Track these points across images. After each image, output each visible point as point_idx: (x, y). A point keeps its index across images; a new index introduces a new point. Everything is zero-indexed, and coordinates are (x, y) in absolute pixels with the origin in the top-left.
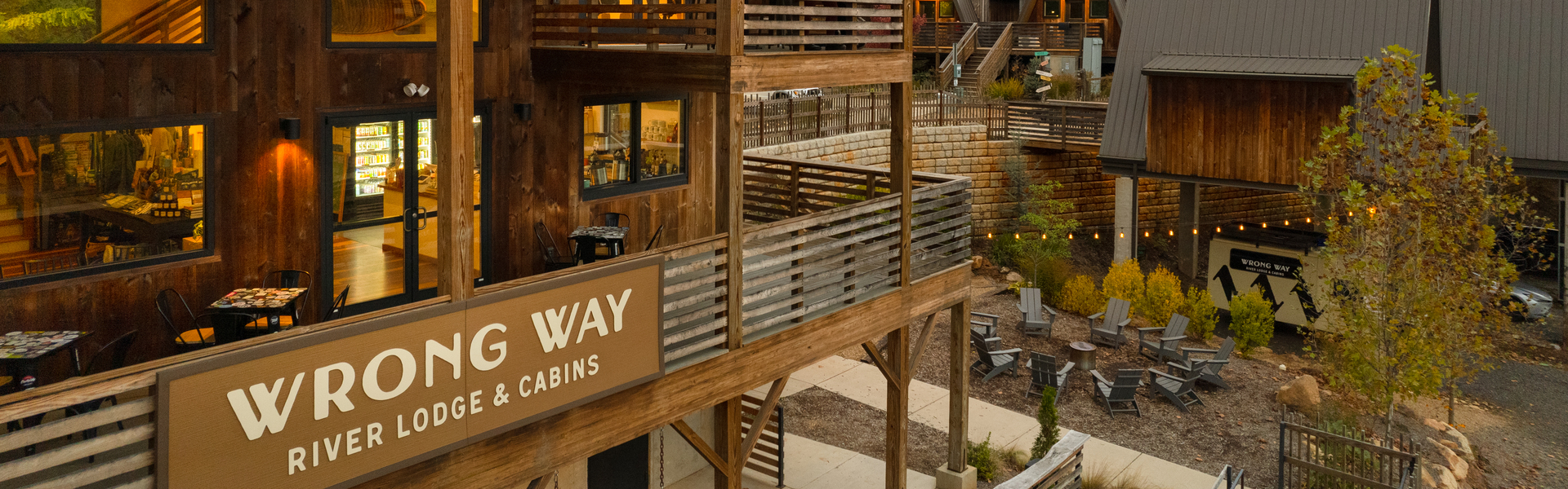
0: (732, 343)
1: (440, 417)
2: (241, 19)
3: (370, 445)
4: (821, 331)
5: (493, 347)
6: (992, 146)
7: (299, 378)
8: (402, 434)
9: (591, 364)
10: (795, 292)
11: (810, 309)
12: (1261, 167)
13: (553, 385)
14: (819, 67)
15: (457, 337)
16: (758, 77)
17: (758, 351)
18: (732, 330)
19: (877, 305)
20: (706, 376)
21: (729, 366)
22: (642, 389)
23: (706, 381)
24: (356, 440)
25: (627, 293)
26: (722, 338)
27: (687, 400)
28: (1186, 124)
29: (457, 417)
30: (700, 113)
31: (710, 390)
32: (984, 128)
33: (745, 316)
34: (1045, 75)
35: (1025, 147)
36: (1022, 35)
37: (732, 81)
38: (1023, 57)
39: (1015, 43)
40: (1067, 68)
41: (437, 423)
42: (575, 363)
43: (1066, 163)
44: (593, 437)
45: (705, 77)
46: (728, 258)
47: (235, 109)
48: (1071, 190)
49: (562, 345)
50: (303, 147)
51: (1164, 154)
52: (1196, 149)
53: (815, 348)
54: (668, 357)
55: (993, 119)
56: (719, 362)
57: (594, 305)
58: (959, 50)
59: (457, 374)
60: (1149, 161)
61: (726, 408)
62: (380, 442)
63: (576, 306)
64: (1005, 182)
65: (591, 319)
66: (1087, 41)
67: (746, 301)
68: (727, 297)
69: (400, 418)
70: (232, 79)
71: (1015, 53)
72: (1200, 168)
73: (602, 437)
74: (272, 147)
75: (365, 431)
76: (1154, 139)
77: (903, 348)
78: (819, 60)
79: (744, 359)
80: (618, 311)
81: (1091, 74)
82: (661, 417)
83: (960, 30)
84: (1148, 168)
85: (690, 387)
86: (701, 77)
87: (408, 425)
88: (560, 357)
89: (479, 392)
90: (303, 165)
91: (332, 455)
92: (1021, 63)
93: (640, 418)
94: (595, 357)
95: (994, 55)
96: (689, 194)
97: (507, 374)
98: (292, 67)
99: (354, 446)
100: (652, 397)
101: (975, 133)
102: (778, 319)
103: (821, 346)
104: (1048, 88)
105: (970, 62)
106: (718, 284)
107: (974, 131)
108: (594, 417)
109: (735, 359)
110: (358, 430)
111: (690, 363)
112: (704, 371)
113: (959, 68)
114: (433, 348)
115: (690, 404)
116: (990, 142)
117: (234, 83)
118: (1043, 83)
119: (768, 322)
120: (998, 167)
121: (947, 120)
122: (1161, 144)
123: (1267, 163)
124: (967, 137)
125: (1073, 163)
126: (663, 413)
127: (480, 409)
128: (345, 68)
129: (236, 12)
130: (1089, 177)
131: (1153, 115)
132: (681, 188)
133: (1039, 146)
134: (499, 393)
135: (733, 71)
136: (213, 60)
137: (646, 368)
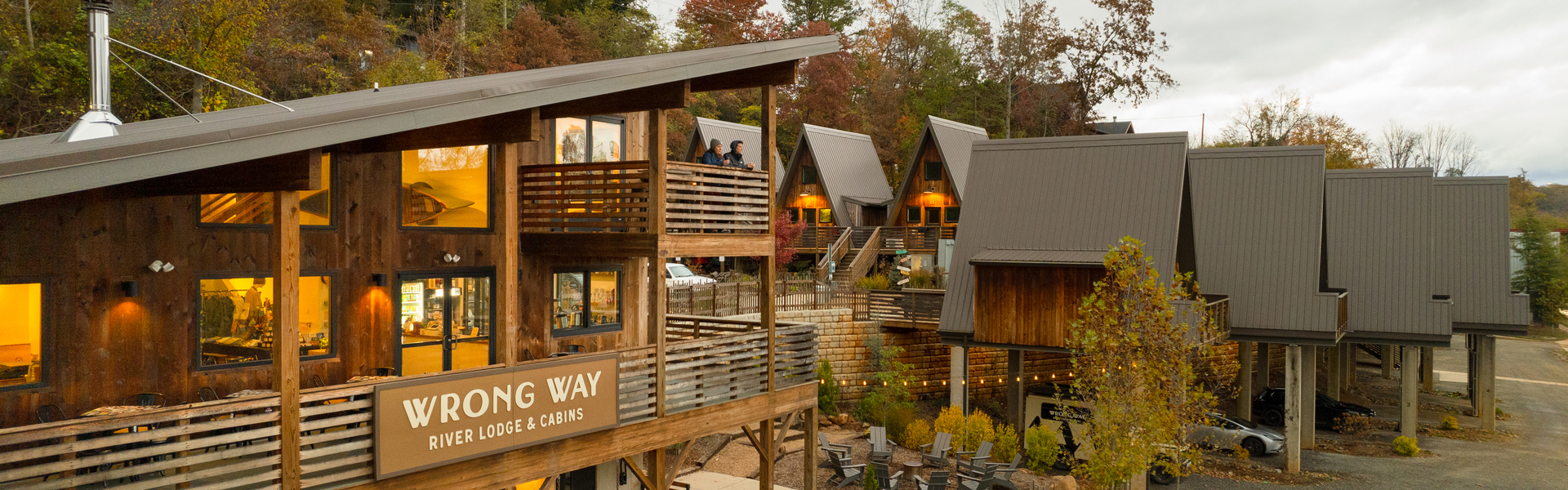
0: (659, 413)
1: (500, 432)
2: (352, 210)
3: (467, 441)
4: (715, 414)
5: (527, 396)
6: (857, 326)
7: (435, 398)
8: (482, 438)
9: (579, 413)
10: (698, 387)
11: (708, 399)
12: (1058, 335)
13: (558, 423)
14: (713, 244)
15: (509, 387)
16: (675, 248)
17: (675, 421)
18: (659, 405)
19: (751, 402)
20: (643, 432)
21: (658, 428)
22: (604, 434)
23: (644, 435)
24: (460, 437)
25: (598, 374)
26: (653, 410)
27: (633, 445)
28: (1003, 303)
29: (509, 433)
30: (630, 282)
31: (646, 441)
32: (850, 311)
33: (667, 397)
34: (904, 270)
35: (882, 327)
36: (890, 237)
37: (659, 250)
38: (889, 256)
39: (883, 244)
40: (925, 265)
41: (499, 434)
42: (570, 411)
43: (918, 340)
44: (579, 458)
45: (642, 248)
46: (657, 360)
47: (348, 267)
48: (922, 362)
49: (563, 400)
50: (386, 292)
51: (987, 327)
52: (1010, 323)
53: (711, 424)
54: (622, 416)
55: (858, 304)
56: (651, 424)
57: (580, 378)
58: (833, 252)
59: (509, 409)
60: (976, 333)
61: (655, 456)
62: (471, 440)
63: (571, 377)
64: (868, 355)
65: (579, 386)
66: (941, 242)
67: (668, 388)
68: (656, 384)
69: (481, 428)
70: (347, 247)
71: (882, 253)
72: (1014, 337)
73: (584, 459)
74: (366, 292)
75: (464, 432)
76: (980, 316)
77: (770, 433)
78: (713, 239)
79: (667, 425)
80: (594, 383)
81: (944, 269)
82: (617, 453)
83: (836, 233)
84: (975, 339)
85: (634, 437)
86: (639, 248)
87: (485, 433)
88: (564, 406)
89: (520, 421)
90: (385, 304)
91: (449, 443)
92: (886, 260)
93: (605, 451)
94: (581, 409)
95: (865, 254)
96: (623, 337)
97: (534, 412)
98: (380, 243)
99: (459, 440)
100: (612, 439)
101: (842, 315)
102: (688, 402)
103: (715, 423)
104: (907, 280)
105: (843, 262)
106: (650, 376)
107: (841, 313)
108: (580, 446)
109: (661, 424)
110: (461, 432)
111: (634, 422)
112: (642, 428)
113: (833, 265)
114: (497, 392)
115: (634, 447)
116: (855, 323)
117: (347, 249)
118: (902, 276)
119: (681, 404)
120: (862, 343)
121: (820, 305)
122: (985, 320)
123: (1062, 332)
124: (836, 319)
125: (924, 340)
126: (619, 450)
127: (520, 430)
128: (410, 242)
129: (349, 206)
130: (937, 352)
131: (979, 296)
132: (617, 333)
133: (894, 326)
134: (530, 423)
135: (659, 244)
136: (336, 236)
137: (608, 421)
